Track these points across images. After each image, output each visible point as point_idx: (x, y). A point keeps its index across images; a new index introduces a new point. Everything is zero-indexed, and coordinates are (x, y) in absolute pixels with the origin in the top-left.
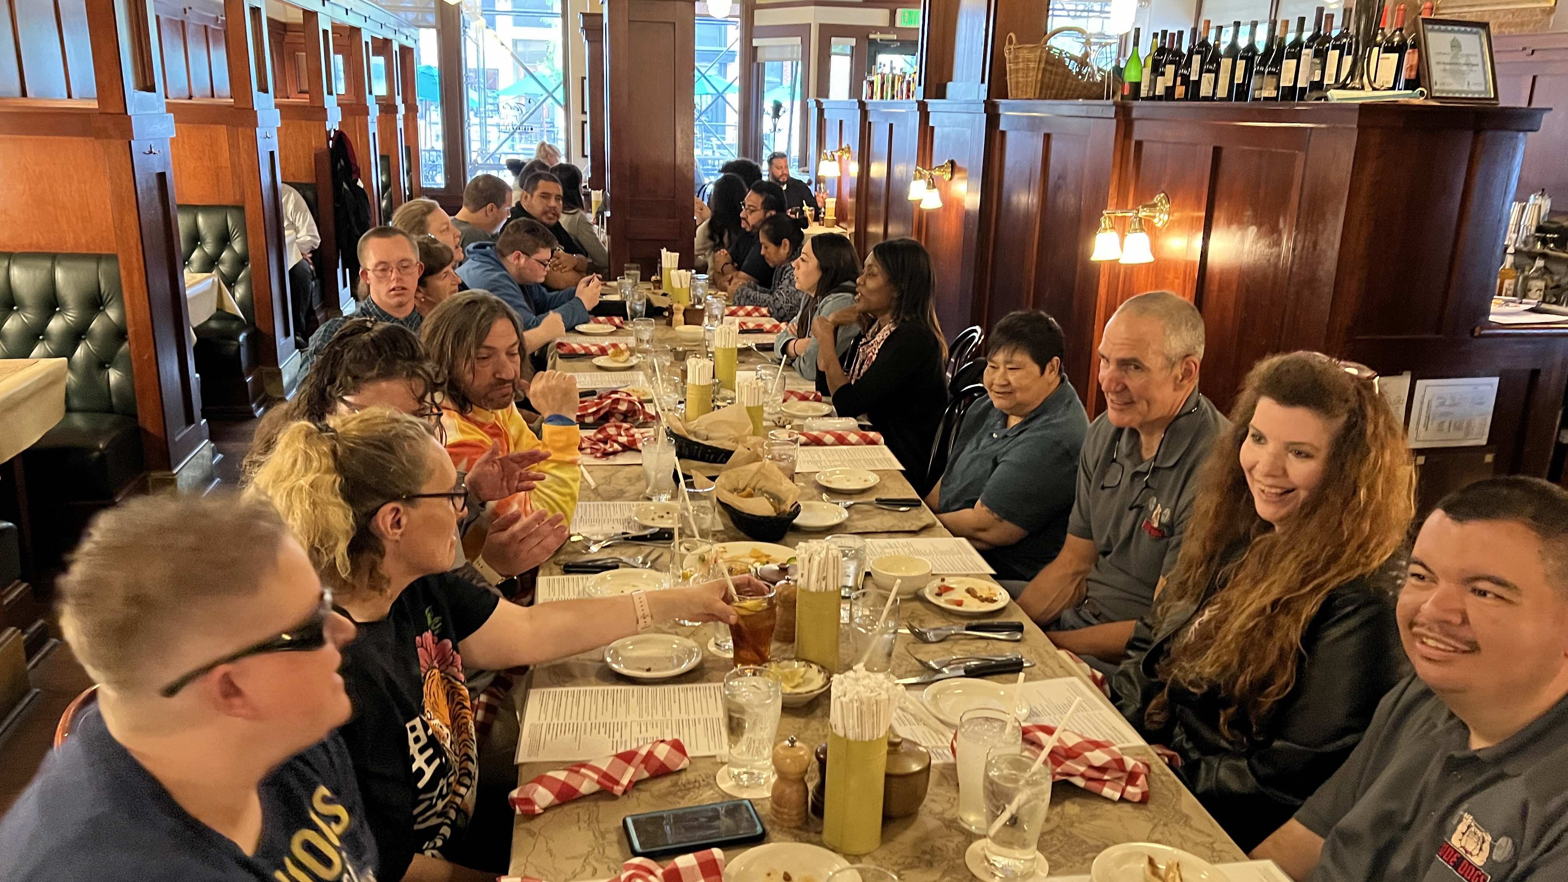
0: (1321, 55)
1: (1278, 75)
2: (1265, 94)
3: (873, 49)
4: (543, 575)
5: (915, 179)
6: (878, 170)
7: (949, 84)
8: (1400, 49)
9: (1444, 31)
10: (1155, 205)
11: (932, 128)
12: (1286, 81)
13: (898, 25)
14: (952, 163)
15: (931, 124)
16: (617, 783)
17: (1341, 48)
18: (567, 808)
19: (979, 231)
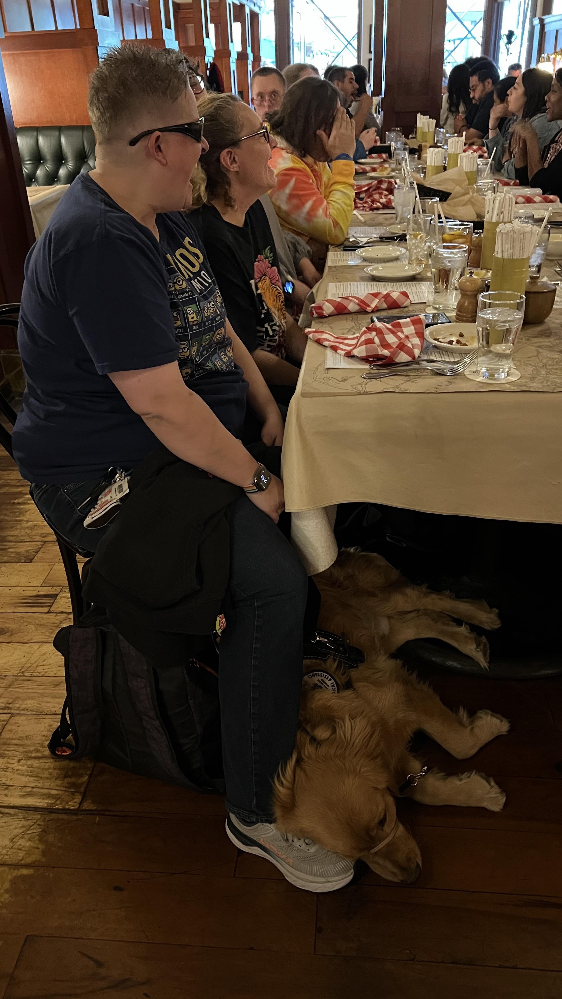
4: (332, 251)
16: (369, 306)
18: (340, 316)
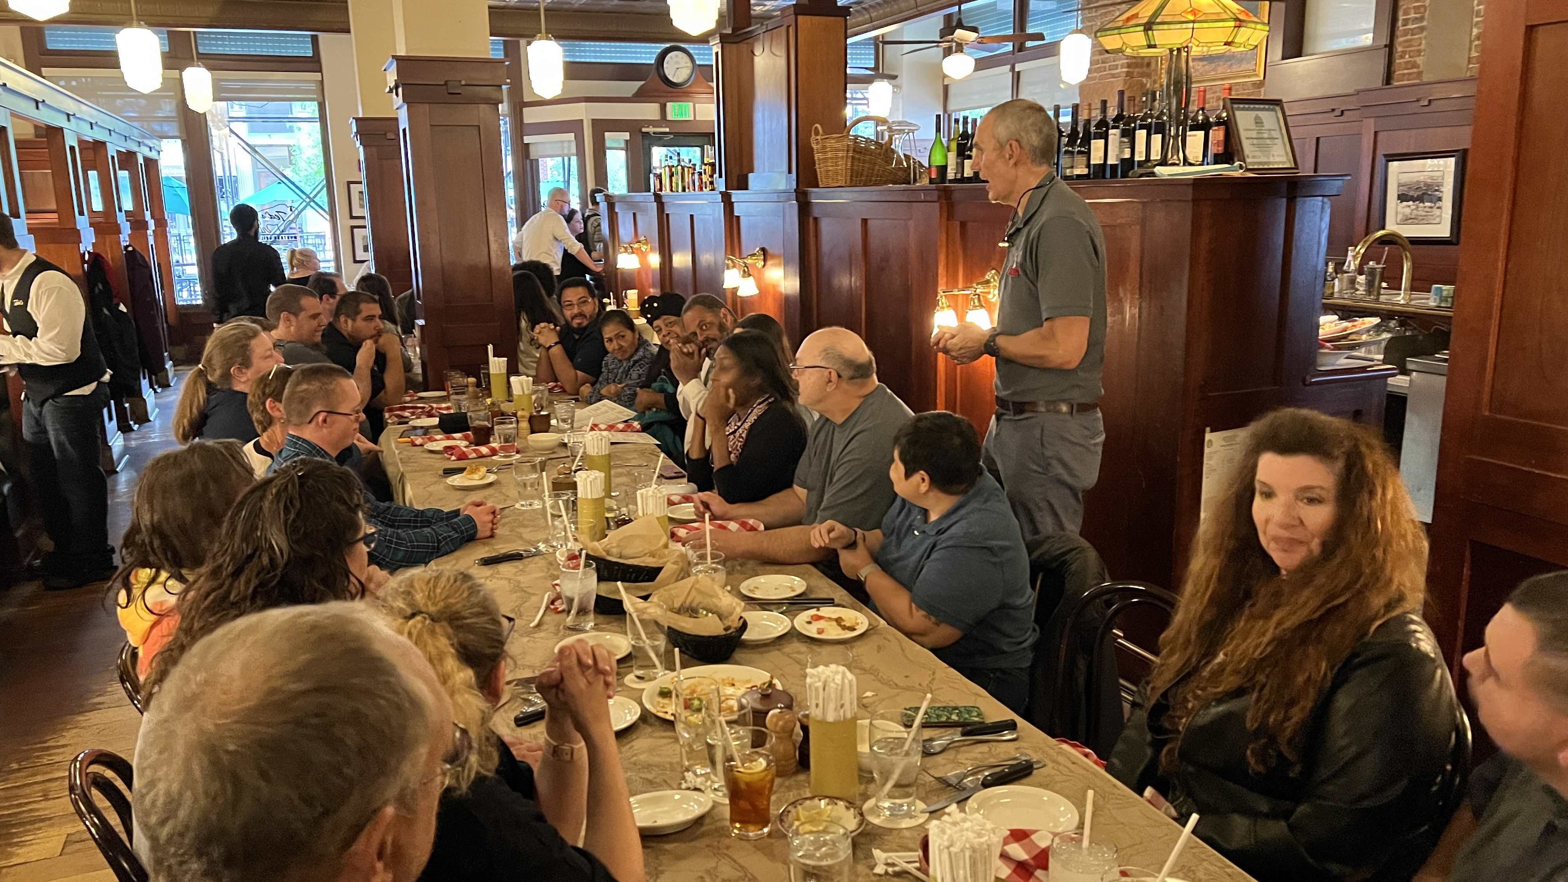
0: (1129, 135)
1: (1088, 154)
2: (1077, 172)
3: (647, 142)
5: (728, 268)
6: (681, 260)
7: (751, 176)
8: (1205, 127)
9: (1248, 109)
10: (988, 282)
11: (738, 217)
12: (1096, 158)
13: (669, 118)
14: (763, 250)
15: (736, 214)
17: (1148, 128)
19: (802, 315)
